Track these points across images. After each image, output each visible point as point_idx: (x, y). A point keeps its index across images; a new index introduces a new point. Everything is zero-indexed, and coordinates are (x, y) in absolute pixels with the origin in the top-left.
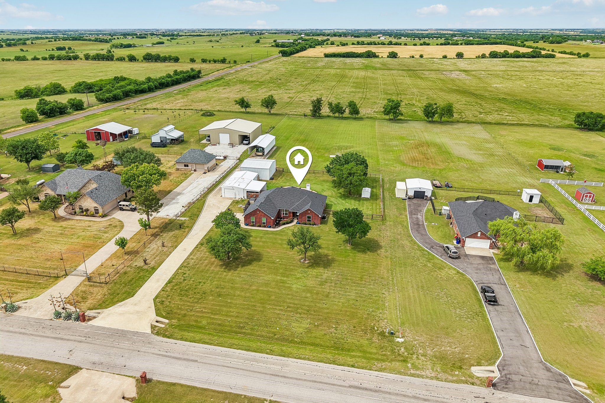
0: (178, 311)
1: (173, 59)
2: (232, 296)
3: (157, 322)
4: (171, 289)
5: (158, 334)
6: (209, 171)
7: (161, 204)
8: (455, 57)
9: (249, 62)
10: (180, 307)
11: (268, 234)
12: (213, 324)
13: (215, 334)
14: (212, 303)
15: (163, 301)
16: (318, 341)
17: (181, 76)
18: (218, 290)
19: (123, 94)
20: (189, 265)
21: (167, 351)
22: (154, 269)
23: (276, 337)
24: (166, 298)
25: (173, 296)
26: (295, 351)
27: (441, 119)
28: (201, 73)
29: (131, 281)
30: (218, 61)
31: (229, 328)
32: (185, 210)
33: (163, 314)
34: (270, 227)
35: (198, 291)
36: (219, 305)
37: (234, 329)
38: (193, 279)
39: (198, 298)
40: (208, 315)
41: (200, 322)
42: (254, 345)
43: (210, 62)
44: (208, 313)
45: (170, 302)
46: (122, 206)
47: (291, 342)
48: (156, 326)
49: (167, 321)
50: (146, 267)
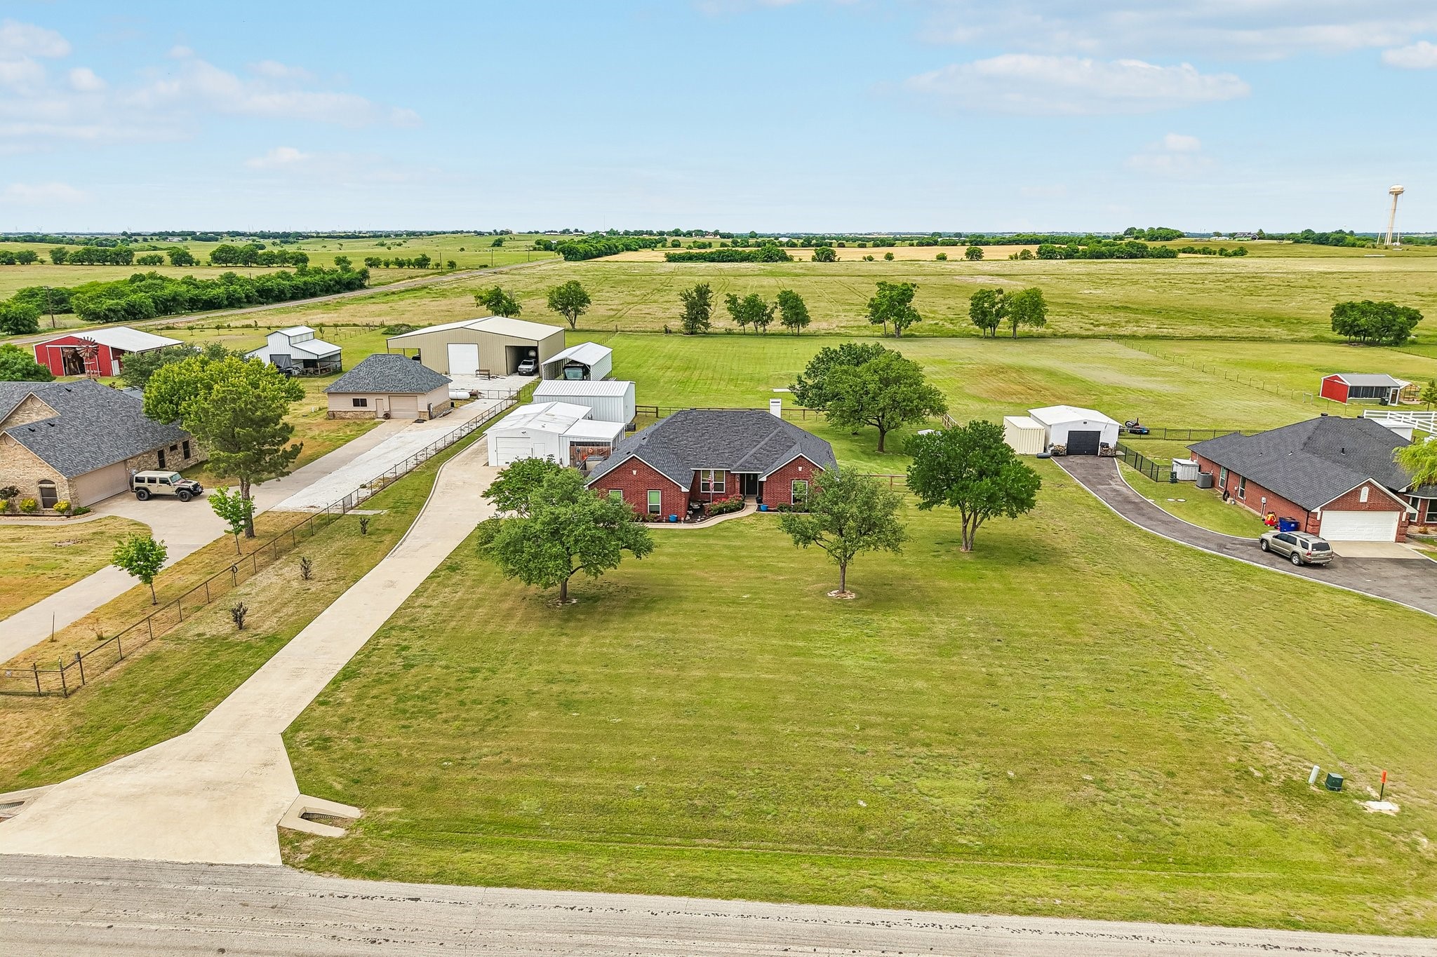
0: (402, 772)
1: (292, 258)
2: (619, 703)
3: (306, 816)
4: (359, 698)
5: (317, 864)
6: (431, 418)
7: (294, 446)
8: (964, 258)
9: (486, 266)
10: (404, 753)
11: (675, 536)
12: (569, 807)
13: (588, 846)
14: (545, 730)
15: (327, 740)
16: (1057, 838)
17: (317, 277)
18: (556, 688)
19: (155, 302)
20: (418, 624)
21: (372, 936)
22: (275, 642)
23: (870, 835)
24: (341, 729)
25: (372, 720)
26: (988, 886)
27: (1015, 330)
28: (368, 277)
29: (179, 680)
30: (409, 263)
31: (647, 820)
32: (373, 494)
33: (331, 787)
34: (677, 521)
35: (475, 697)
36: (577, 738)
37: (672, 820)
38: (443, 663)
39: (478, 720)
40: (537, 777)
41: (509, 805)
42: (794, 875)
43: (387, 265)
44: (539, 767)
45: (358, 740)
46: (145, 484)
47: (942, 851)
48: (302, 836)
49: (353, 812)
50: (242, 637)
